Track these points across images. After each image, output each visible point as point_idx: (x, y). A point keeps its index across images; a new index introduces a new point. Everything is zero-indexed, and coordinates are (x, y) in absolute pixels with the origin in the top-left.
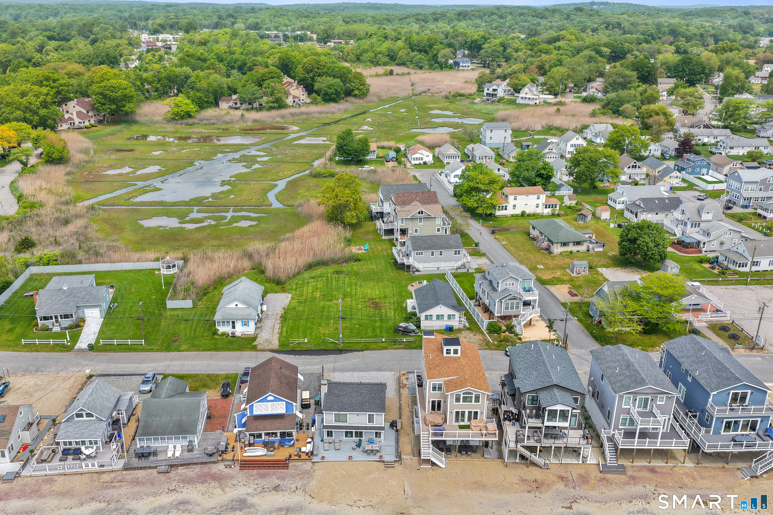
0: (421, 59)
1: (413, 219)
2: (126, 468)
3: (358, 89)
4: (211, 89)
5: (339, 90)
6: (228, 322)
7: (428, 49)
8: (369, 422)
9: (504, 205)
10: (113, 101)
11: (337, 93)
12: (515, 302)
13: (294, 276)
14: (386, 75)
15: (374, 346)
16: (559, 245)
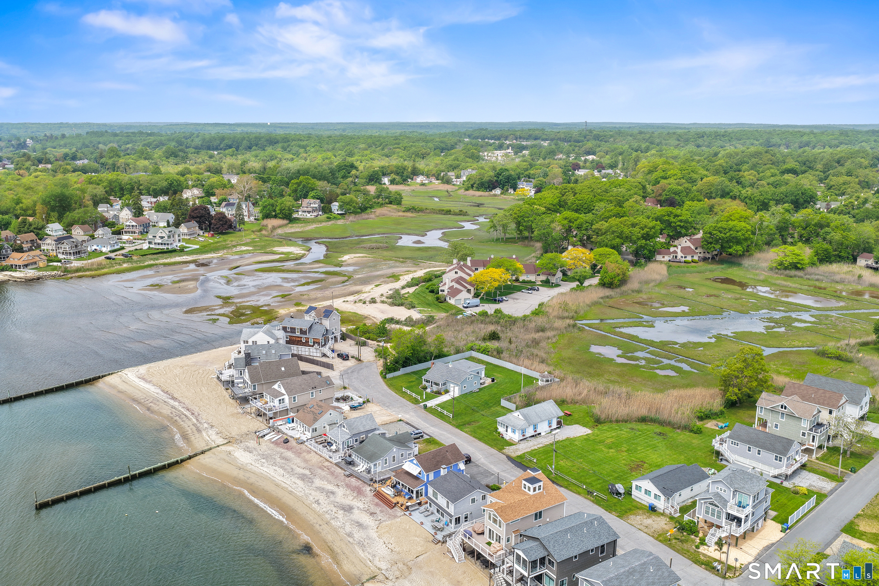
1: (772, 410)
2: (337, 464)
6: (504, 425)
8: (447, 507)
12: (716, 509)
13: (617, 421)
15: (574, 488)
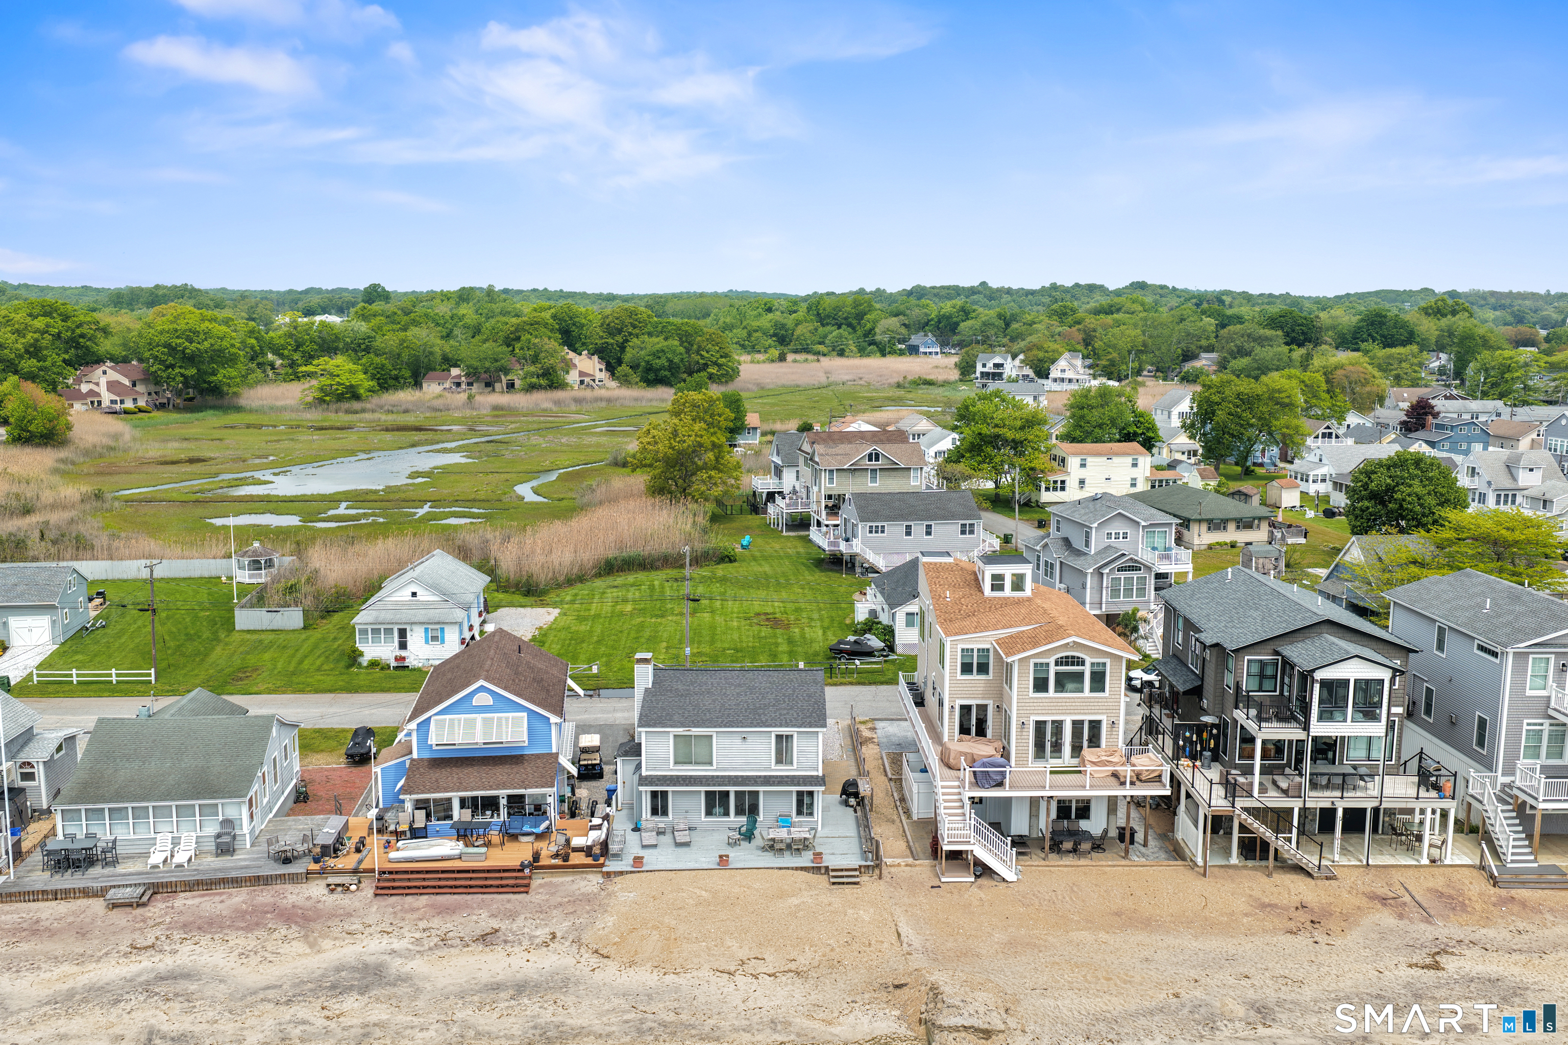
0: (841, 337)
1: (855, 471)
3: (715, 363)
4: (405, 357)
5: (676, 360)
6: (389, 631)
7: (854, 322)
8: (779, 761)
9: (1059, 478)
10: (191, 359)
11: (673, 367)
12: (1135, 575)
13: (569, 581)
14: (773, 361)
16: (1204, 527)
